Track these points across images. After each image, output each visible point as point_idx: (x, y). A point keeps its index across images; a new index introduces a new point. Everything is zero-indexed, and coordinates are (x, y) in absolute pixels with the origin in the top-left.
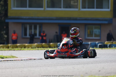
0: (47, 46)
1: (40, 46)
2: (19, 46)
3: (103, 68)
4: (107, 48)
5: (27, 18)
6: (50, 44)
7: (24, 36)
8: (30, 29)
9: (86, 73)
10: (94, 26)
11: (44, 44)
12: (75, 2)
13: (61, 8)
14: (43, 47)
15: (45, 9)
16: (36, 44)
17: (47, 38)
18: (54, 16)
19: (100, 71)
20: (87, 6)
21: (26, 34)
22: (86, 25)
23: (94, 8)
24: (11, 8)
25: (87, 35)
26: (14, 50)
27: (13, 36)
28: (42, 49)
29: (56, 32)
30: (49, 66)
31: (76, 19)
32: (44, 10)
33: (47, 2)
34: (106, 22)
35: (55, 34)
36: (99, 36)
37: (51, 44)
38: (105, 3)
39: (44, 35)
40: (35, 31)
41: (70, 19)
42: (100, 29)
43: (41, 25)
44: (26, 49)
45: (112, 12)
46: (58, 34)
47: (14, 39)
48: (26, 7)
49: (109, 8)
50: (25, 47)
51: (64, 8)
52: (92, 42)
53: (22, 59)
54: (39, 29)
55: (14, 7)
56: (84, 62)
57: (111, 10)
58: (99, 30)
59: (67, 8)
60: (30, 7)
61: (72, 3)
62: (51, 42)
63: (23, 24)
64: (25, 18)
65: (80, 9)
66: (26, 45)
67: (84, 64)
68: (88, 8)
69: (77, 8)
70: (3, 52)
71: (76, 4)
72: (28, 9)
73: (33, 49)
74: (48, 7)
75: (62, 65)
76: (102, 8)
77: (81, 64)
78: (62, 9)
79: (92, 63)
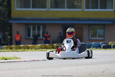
0: (51, 47)
1: (44, 47)
2: (22, 47)
3: (107, 69)
4: (111, 48)
5: (31, 18)
6: (53, 45)
7: (27, 37)
8: (34, 29)
9: (90, 74)
10: (97, 27)
11: (47, 44)
12: (78, 3)
13: (64, 8)
14: (47, 48)
15: (48, 9)
16: (39, 45)
17: (50, 39)
18: (58, 16)
19: (103, 72)
20: (90, 7)
21: (29, 35)
22: (89, 25)
23: (98, 8)
24: (14, 9)
26: (18, 51)
27: (16, 37)
28: (46, 50)
29: (60, 33)
30: (52, 67)
31: (79, 20)
32: (48, 11)
33: (51, 2)
34: (110, 23)
35: (58, 34)
36: (103, 36)
37: (55, 44)
38: (108, 4)
39: (48, 35)
40: (38, 32)
41: (73, 19)
42: (104, 29)
43: (44, 25)
44: (30, 50)
46: (62, 35)
47: (18, 40)
48: (30, 8)
49: (112, 8)
50: (28, 48)
51: (67, 8)
52: (96, 43)
53: (26, 60)
54: (43, 30)
55: (17, 7)
56: (87, 63)
58: (103, 31)
59: (70, 8)
60: (33, 7)
61: (76, 3)
62: (55, 43)
63: (26, 25)
64: (28, 18)
65: (83, 9)
66: (30, 45)
67: (88, 65)
68: (92, 8)
69: (81, 8)
70: (6, 53)
71: (80, 4)
72: (31, 9)
73: (37, 50)
74: (51, 8)
75: (66, 66)
76: (106, 8)
77: (85, 65)
78: (66, 9)
79: (96, 64)
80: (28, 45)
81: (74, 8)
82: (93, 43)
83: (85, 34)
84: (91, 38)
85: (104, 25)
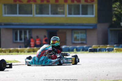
2: (12, 50)
5: (18, 24)
10: (80, 31)
13: (48, 14)
15: (34, 15)
20: (73, 12)
21: (16, 39)
22: (72, 30)
23: (79, 14)
24: (2, 15)
25: (73, 39)
31: (63, 25)
32: (33, 17)
33: (36, 9)
34: (91, 28)
36: (85, 40)
38: (89, 10)
41: (57, 24)
42: (86, 33)
43: (30, 30)
44: (19, 53)
45: (97, 18)
48: (16, 14)
49: (93, 14)
54: (29, 34)
55: (5, 14)
57: (95, 17)
58: (85, 35)
59: (54, 14)
60: (20, 14)
63: (13, 29)
64: (15, 24)
65: (66, 15)
66: (19, 49)
68: (75, 14)
69: (64, 14)
72: (18, 15)
74: (36, 14)
78: (50, 15)
80: (17, 49)
81: (57, 14)
82: (78, 46)
83: (68, 38)
84: (74, 42)
85: (86, 30)
